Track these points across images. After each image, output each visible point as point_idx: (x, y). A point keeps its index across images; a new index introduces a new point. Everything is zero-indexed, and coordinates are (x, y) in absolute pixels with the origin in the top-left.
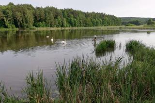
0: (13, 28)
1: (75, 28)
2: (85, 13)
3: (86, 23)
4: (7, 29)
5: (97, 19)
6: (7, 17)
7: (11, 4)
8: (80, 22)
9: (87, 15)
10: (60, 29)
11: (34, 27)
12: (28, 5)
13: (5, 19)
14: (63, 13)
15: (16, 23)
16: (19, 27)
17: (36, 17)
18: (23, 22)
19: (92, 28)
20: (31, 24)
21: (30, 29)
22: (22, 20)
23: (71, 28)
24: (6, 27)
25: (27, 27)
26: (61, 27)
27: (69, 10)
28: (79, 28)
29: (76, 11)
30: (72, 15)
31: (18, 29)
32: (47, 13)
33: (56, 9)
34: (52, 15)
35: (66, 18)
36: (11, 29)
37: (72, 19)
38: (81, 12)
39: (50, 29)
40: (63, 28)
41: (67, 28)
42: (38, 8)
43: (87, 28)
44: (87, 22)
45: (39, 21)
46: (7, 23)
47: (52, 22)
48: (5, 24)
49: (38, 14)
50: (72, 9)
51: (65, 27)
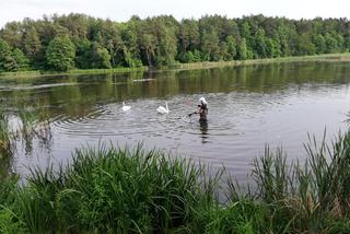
0: (138, 66)
1: (268, 61)
2: (295, 23)
3: (297, 48)
4: (128, 69)
5: (328, 36)
6: (128, 46)
7: (135, 19)
8: (283, 46)
9: (300, 26)
10: (231, 63)
11: (178, 63)
12: (166, 17)
13: (125, 48)
14: (240, 26)
15: (143, 56)
16: (148, 64)
17: (181, 41)
18: (156, 54)
19: (315, 58)
20: (171, 57)
21: (170, 67)
22: (155, 50)
23: (257, 61)
24: (126, 65)
25: (164, 63)
26: (235, 58)
27: (255, 18)
28: (280, 60)
29: (271, 19)
30: (262, 31)
31: (147, 68)
32: (205, 31)
33: (224, 20)
34: (214, 33)
35: (247, 39)
36: (135, 69)
37: (263, 39)
38: (286, 21)
39: (209, 65)
40: (239, 63)
41: (247, 62)
42: (186, 22)
43: (299, 59)
44: (301, 45)
45: (188, 49)
46: (128, 56)
47: (214, 50)
48: (124, 60)
49: (185, 33)
50: (261, 15)
51: (244, 59)
